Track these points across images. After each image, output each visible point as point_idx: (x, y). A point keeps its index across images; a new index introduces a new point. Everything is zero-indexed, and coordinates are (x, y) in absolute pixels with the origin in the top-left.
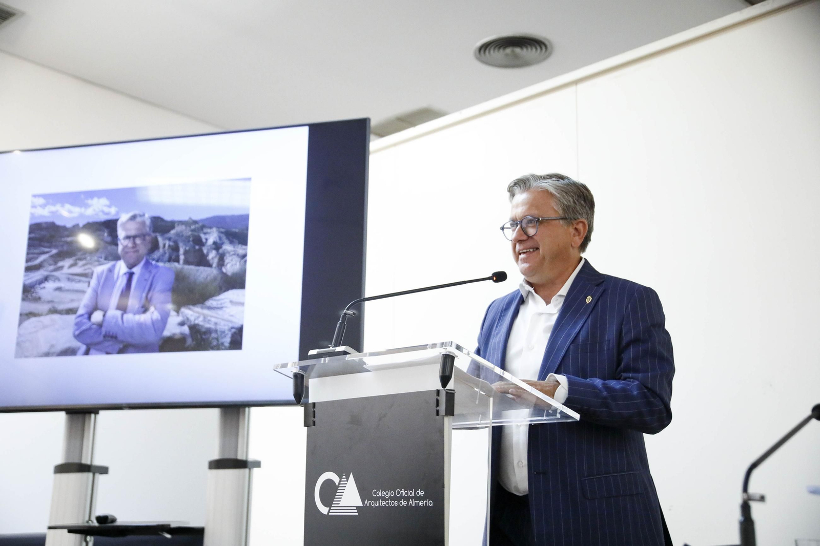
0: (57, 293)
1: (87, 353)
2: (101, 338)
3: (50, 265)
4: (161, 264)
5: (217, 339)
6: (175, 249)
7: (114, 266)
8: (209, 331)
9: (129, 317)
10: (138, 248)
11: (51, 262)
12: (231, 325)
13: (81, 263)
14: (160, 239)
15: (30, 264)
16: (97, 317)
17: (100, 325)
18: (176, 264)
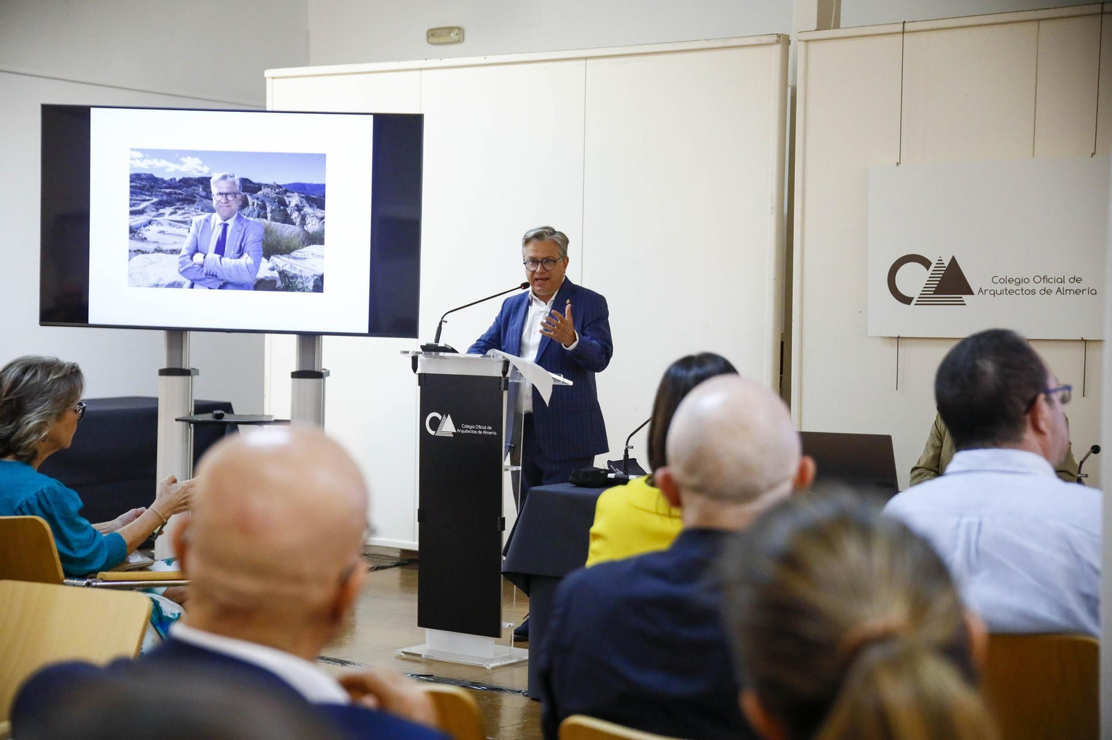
0: (161, 235)
1: (192, 286)
2: (204, 276)
3: (153, 211)
4: (251, 219)
5: (303, 283)
6: (264, 208)
7: (210, 217)
8: (295, 277)
9: (226, 260)
10: (230, 204)
11: (154, 209)
12: (313, 273)
13: (180, 212)
14: (249, 198)
15: (133, 208)
16: (198, 258)
17: (202, 266)
18: (265, 220)
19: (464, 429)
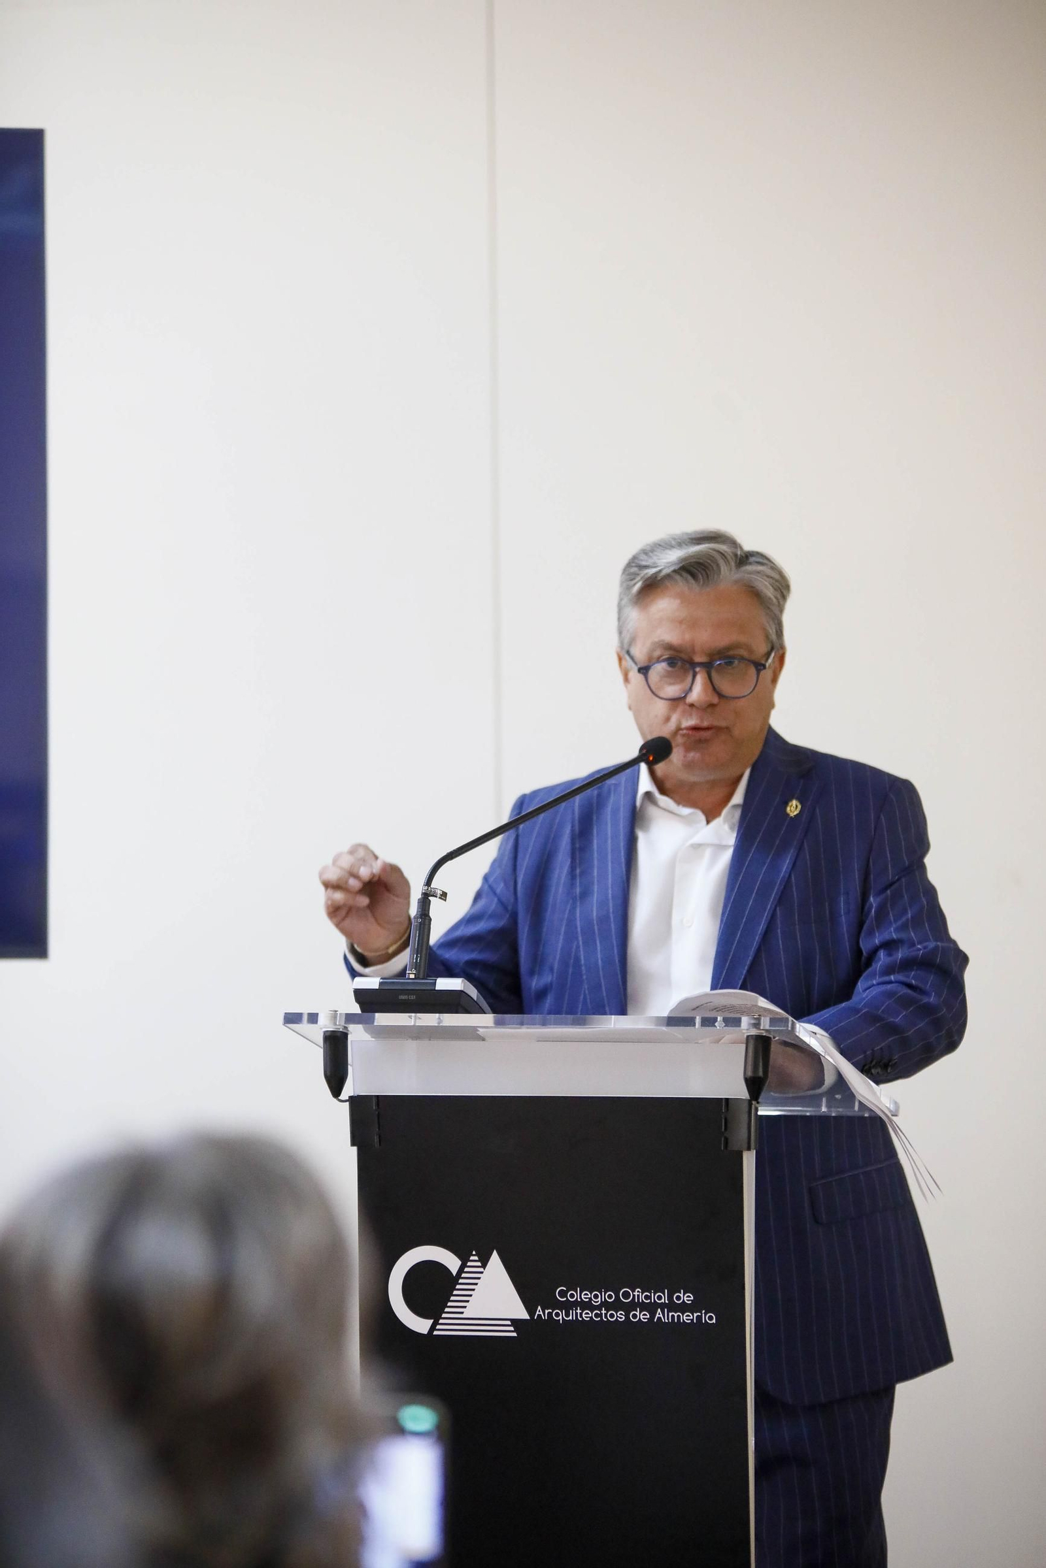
19: (568, 1306)
